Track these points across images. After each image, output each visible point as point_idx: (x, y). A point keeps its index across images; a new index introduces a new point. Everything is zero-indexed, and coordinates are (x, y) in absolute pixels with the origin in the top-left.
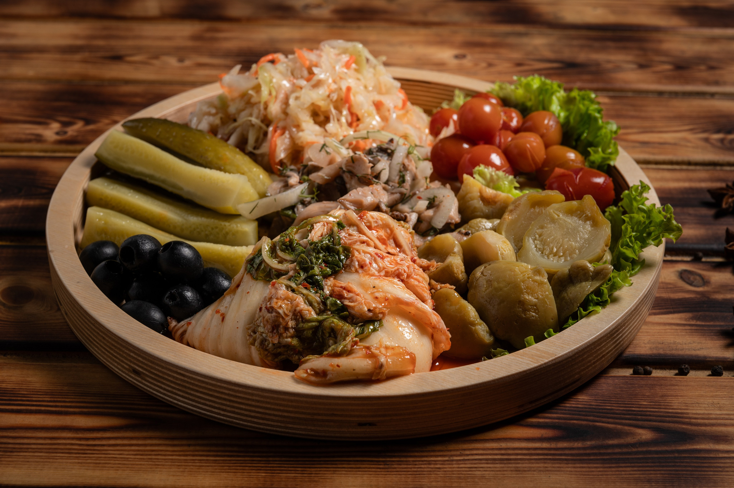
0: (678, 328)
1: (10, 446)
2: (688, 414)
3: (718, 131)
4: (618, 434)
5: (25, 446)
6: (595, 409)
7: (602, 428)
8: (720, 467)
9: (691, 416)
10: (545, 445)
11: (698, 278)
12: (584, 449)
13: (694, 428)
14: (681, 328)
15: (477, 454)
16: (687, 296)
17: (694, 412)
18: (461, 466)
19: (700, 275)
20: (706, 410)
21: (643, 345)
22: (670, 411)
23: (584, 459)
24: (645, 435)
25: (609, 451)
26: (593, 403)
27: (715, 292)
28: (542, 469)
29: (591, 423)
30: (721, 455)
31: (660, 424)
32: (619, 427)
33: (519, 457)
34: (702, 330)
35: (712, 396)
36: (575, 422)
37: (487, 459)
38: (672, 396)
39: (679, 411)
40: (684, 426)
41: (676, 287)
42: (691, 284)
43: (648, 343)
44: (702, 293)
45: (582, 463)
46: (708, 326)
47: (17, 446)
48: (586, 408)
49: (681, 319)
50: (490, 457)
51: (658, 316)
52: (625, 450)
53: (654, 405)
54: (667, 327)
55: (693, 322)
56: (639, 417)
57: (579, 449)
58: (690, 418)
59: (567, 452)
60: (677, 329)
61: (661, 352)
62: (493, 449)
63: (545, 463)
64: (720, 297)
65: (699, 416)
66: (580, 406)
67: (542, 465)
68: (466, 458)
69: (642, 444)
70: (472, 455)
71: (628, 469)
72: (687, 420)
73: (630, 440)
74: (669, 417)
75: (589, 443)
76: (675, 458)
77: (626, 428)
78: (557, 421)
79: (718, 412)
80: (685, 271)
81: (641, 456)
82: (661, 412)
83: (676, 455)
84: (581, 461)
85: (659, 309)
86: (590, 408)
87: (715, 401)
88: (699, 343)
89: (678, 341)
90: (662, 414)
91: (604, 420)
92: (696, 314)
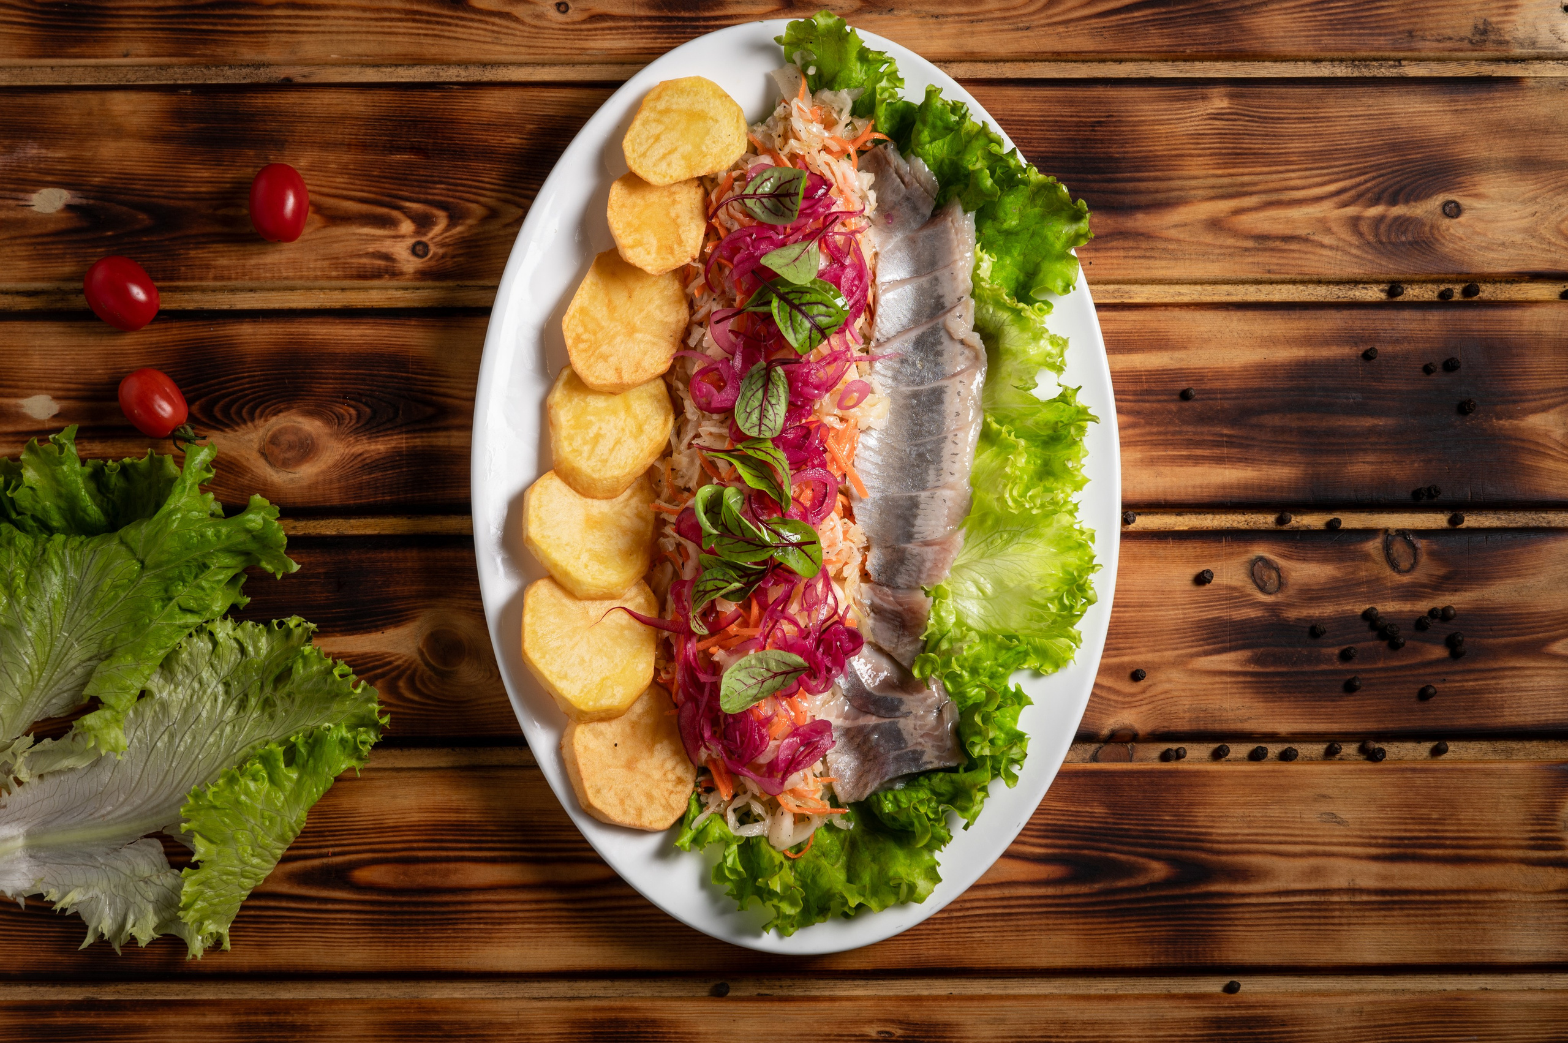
0: (1229, 680)
1: (497, 915)
2: (1210, 834)
3: (1375, 201)
4: (1129, 870)
5: (512, 915)
6: (1110, 829)
7: (1114, 861)
8: (1230, 919)
9: (1214, 838)
10: (1050, 891)
11: (1274, 575)
12: (1091, 895)
13: (1215, 858)
14: (1233, 679)
15: (977, 908)
16: (1252, 613)
17: (1219, 831)
18: (961, 925)
19: (1278, 570)
20: (1234, 828)
21: (1181, 715)
22: (1194, 830)
23: (1089, 912)
24: (1159, 870)
25: (1118, 897)
26: (1109, 820)
27: (1289, 605)
28: (1043, 927)
29: (1103, 854)
30: (1235, 901)
31: (1177, 852)
32: (1133, 859)
33: (1022, 910)
34: (1257, 682)
35: (1245, 804)
36: (1086, 852)
37: (988, 915)
38: (1200, 804)
39: (1204, 830)
40: (1203, 856)
41: (1242, 596)
42: (1262, 589)
43: (1189, 710)
44: (1272, 608)
45: (1086, 917)
46: (1267, 674)
47: (504, 915)
48: (1101, 828)
49: (1235, 662)
50: (991, 911)
51: (1210, 658)
52: (1133, 896)
53: (1178, 820)
54: (1217, 679)
55: (1251, 668)
56: (1157, 842)
57: (1085, 895)
58: (1213, 842)
59: (1073, 900)
60: (1227, 683)
61: (1202, 727)
62: (995, 899)
63: (1047, 918)
64: (1292, 614)
65: (1224, 838)
66: (1095, 825)
67: (1044, 921)
68: (967, 913)
69: (1153, 885)
70: (972, 908)
71: (1133, 925)
72: (1209, 845)
73: (1141, 880)
74: (1190, 840)
75: (1097, 886)
76: (1185, 906)
77: (1141, 860)
78: (1067, 851)
79: (1247, 831)
80: (1261, 559)
81: (1148, 905)
82: (1181, 832)
83: (1187, 902)
84: (1086, 914)
85: (1214, 643)
86: (1105, 829)
87: (1247, 813)
88: (1250, 708)
89: (1224, 706)
90: (1182, 836)
91: (1119, 847)
92: (1255, 650)
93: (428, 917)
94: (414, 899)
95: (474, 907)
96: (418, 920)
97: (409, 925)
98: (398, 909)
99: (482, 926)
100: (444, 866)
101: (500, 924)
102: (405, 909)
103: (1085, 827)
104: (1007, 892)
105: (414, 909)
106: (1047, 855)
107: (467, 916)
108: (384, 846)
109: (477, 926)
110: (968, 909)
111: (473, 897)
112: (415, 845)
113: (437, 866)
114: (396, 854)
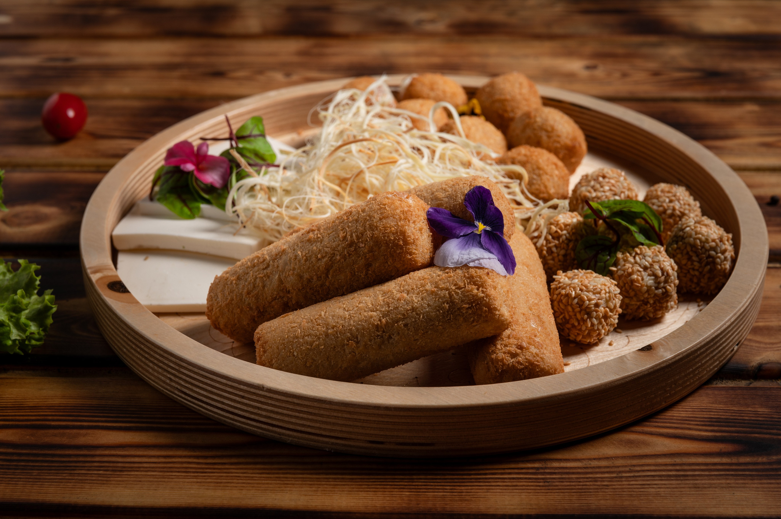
93: (46, 464)
94: (34, 452)
95: (97, 459)
96: (34, 466)
97: (23, 469)
98: (15, 458)
99: (101, 472)
100: (75, 431)
101: (121, 471)
102: (23, 458)
103: (750, 420)
104: (678, 460)
105: (32, 458)
106: (715, 436)
107: (87, 465)
108: (18, 418)
109: (96, 472)
110: (638, 471)
111: (98, 452)
112: (50, 418)
113: (68, 431)
114: (29, 423)
